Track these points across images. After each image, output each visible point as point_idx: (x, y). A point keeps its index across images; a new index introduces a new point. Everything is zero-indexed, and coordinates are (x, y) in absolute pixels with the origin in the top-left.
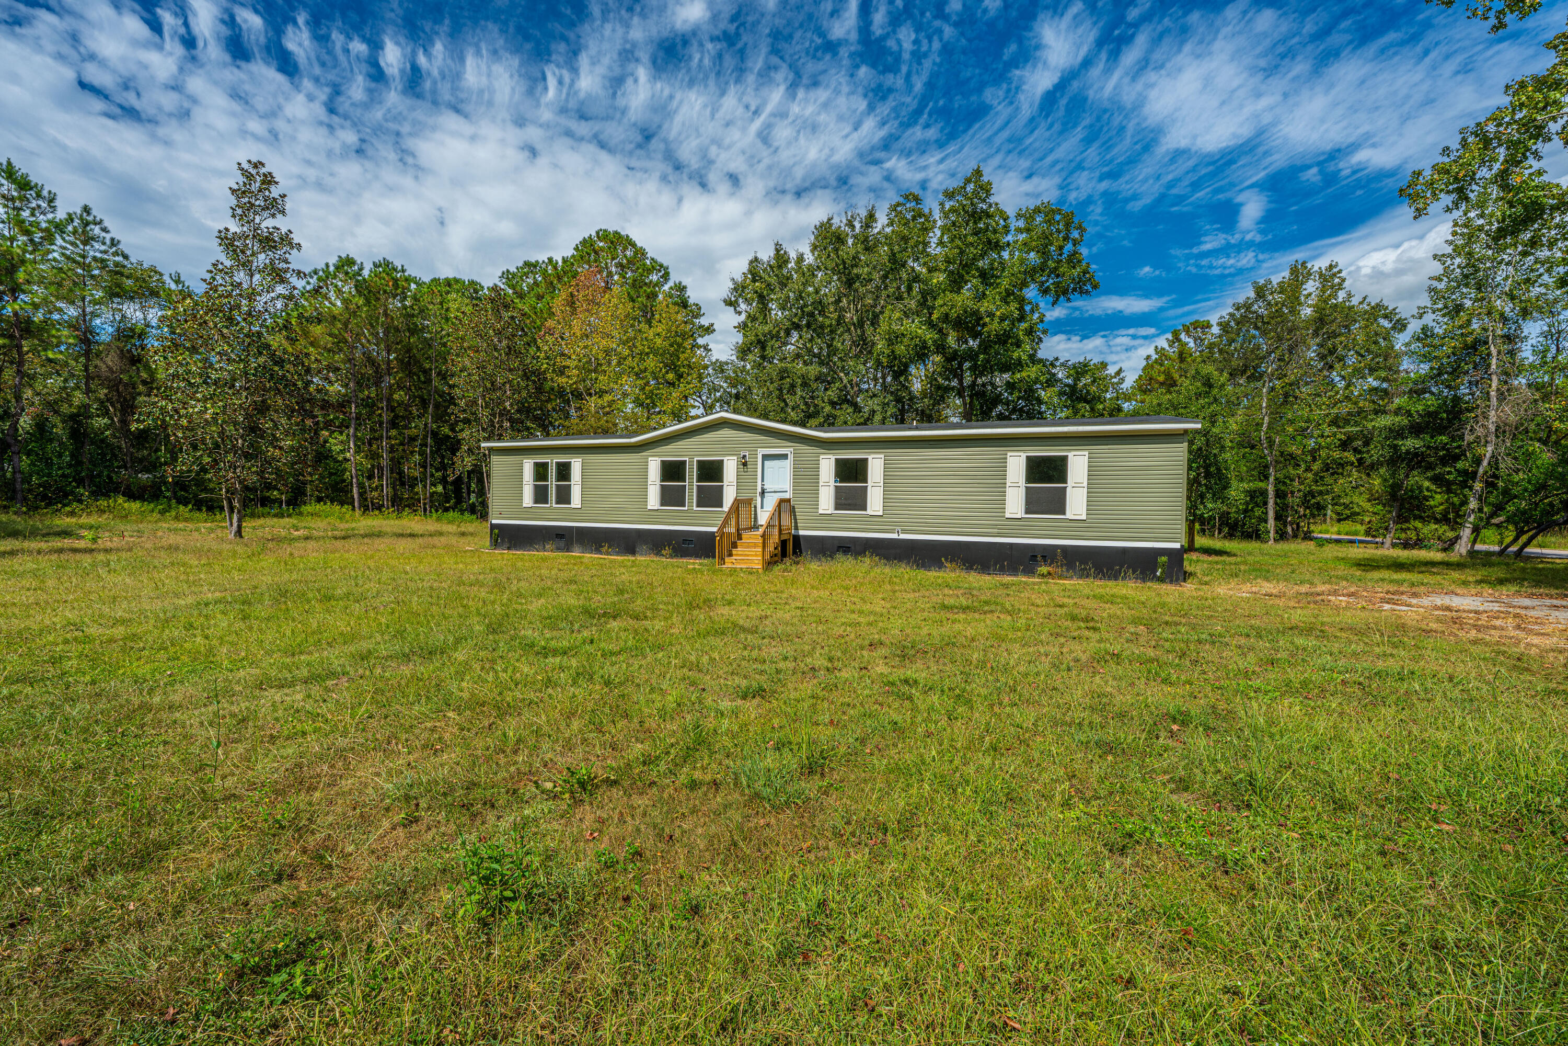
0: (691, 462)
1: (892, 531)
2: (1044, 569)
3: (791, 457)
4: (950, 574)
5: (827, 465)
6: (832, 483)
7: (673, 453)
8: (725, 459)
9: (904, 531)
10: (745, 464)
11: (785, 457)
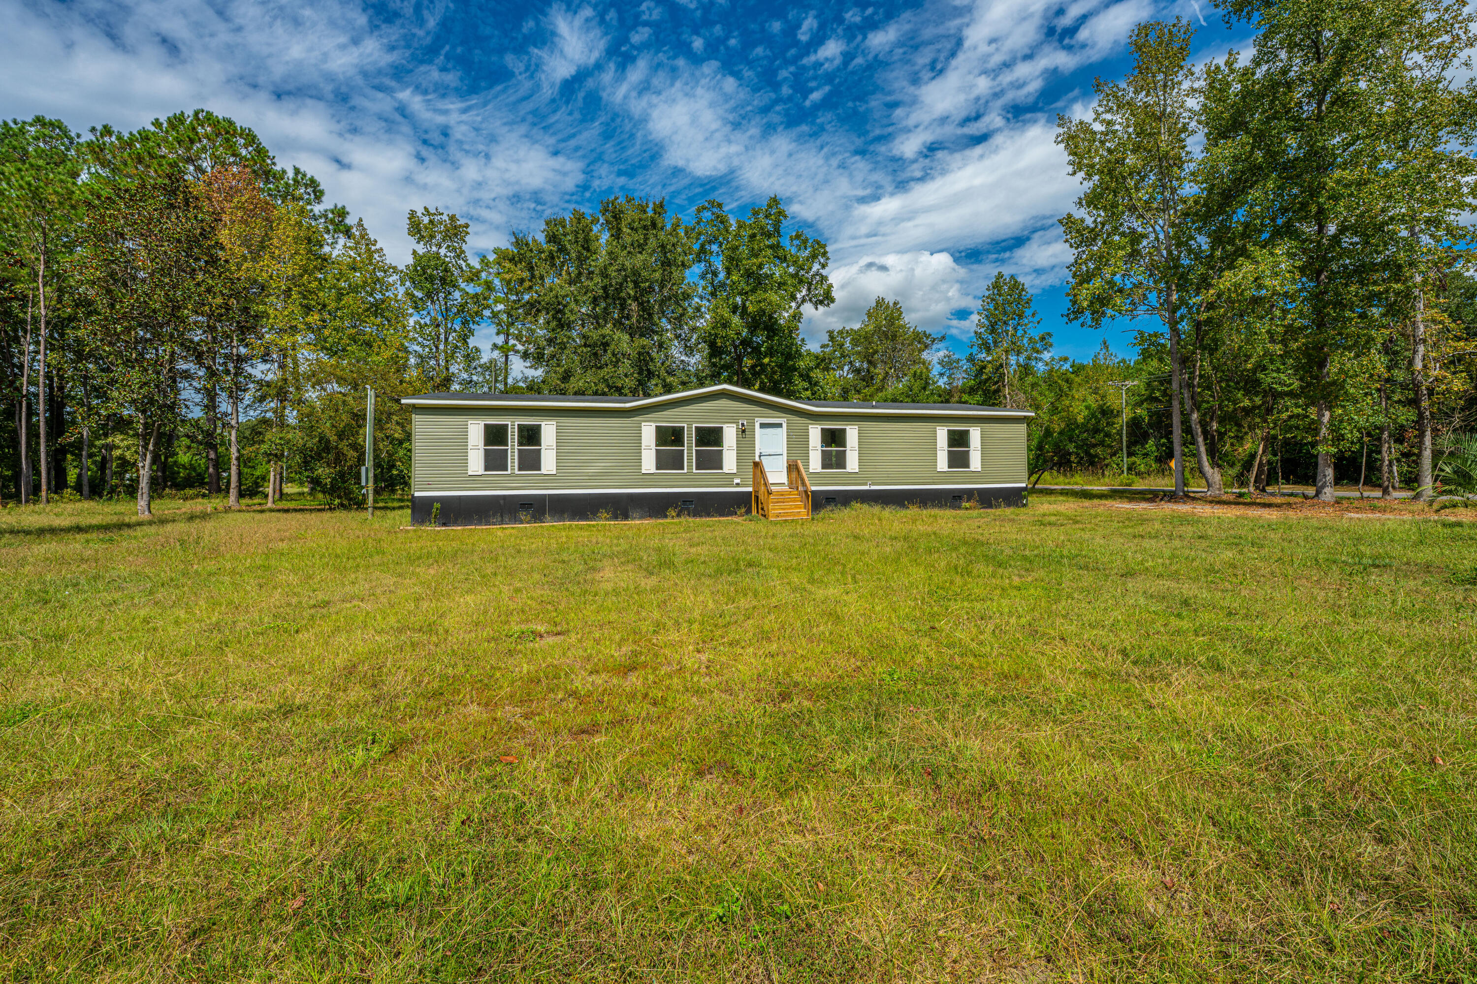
0: (690, 428)
1: (865, 484)
2: (966, 504)
3: (785, 425)
4: (913, 511)
5: (815, 433)
6: (819, 448)
7: (671, 419)
8: (725, 426)
9: (874, 484)
10: (744, 431)
11: (780, 425)
